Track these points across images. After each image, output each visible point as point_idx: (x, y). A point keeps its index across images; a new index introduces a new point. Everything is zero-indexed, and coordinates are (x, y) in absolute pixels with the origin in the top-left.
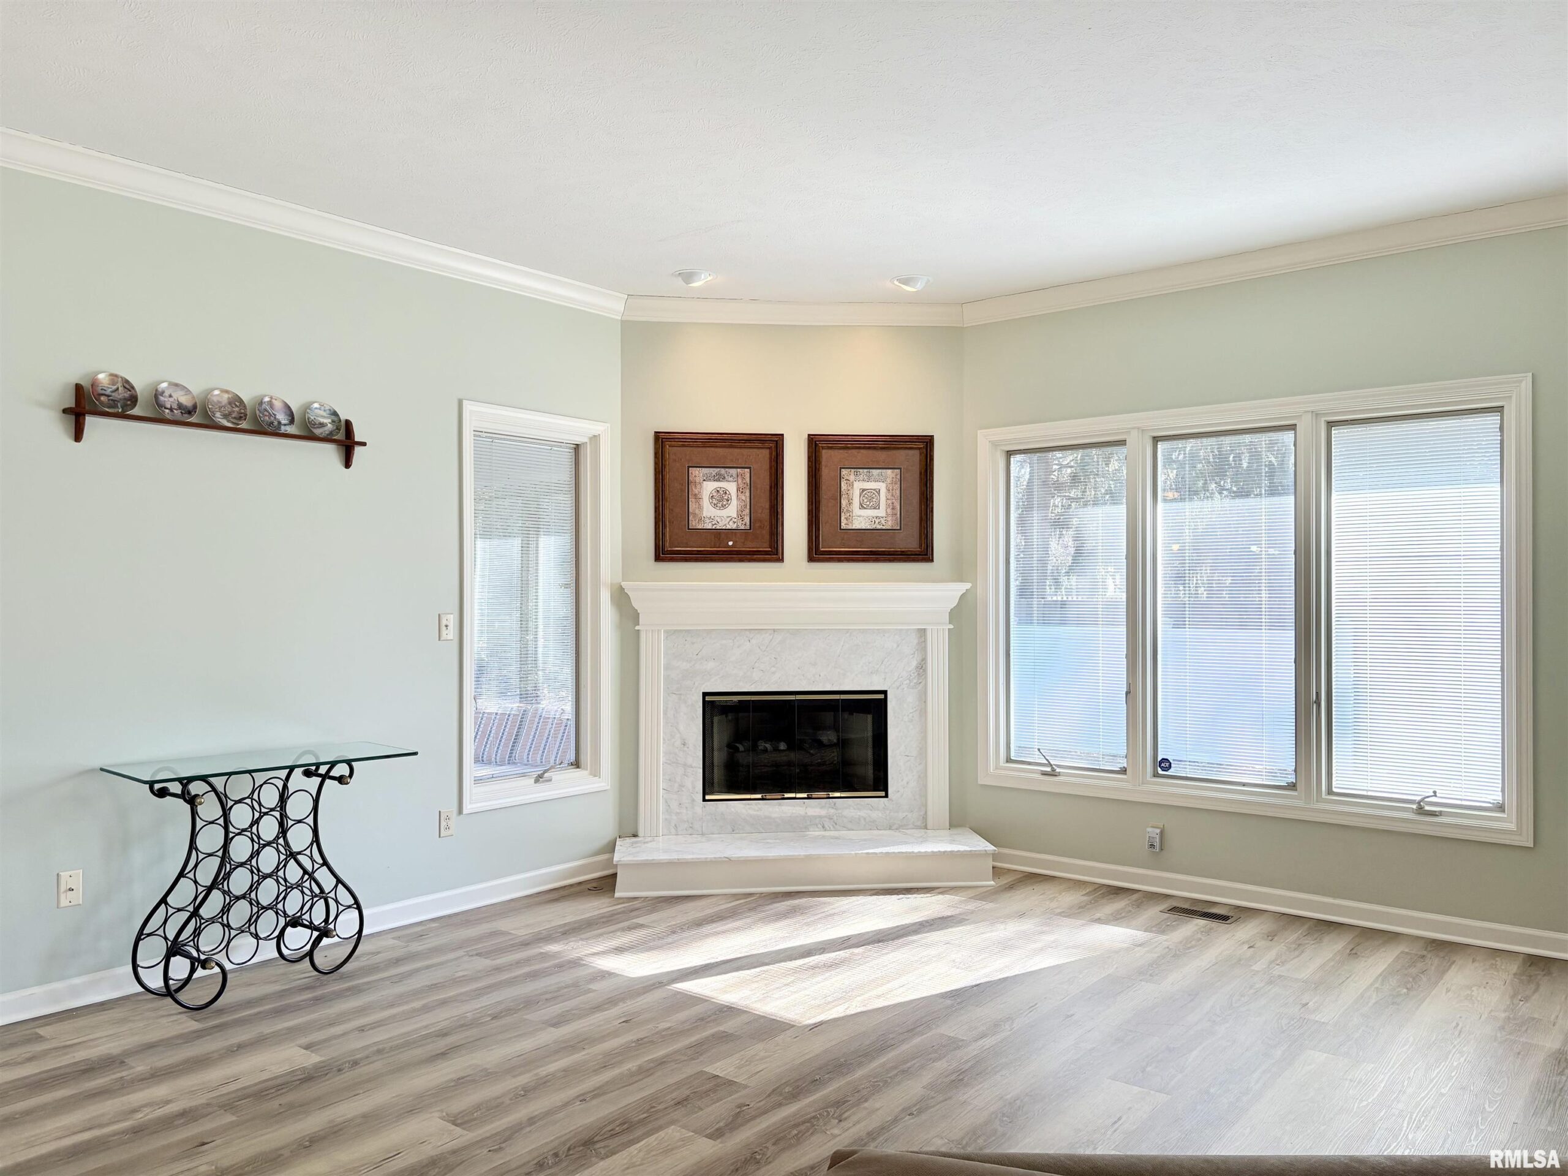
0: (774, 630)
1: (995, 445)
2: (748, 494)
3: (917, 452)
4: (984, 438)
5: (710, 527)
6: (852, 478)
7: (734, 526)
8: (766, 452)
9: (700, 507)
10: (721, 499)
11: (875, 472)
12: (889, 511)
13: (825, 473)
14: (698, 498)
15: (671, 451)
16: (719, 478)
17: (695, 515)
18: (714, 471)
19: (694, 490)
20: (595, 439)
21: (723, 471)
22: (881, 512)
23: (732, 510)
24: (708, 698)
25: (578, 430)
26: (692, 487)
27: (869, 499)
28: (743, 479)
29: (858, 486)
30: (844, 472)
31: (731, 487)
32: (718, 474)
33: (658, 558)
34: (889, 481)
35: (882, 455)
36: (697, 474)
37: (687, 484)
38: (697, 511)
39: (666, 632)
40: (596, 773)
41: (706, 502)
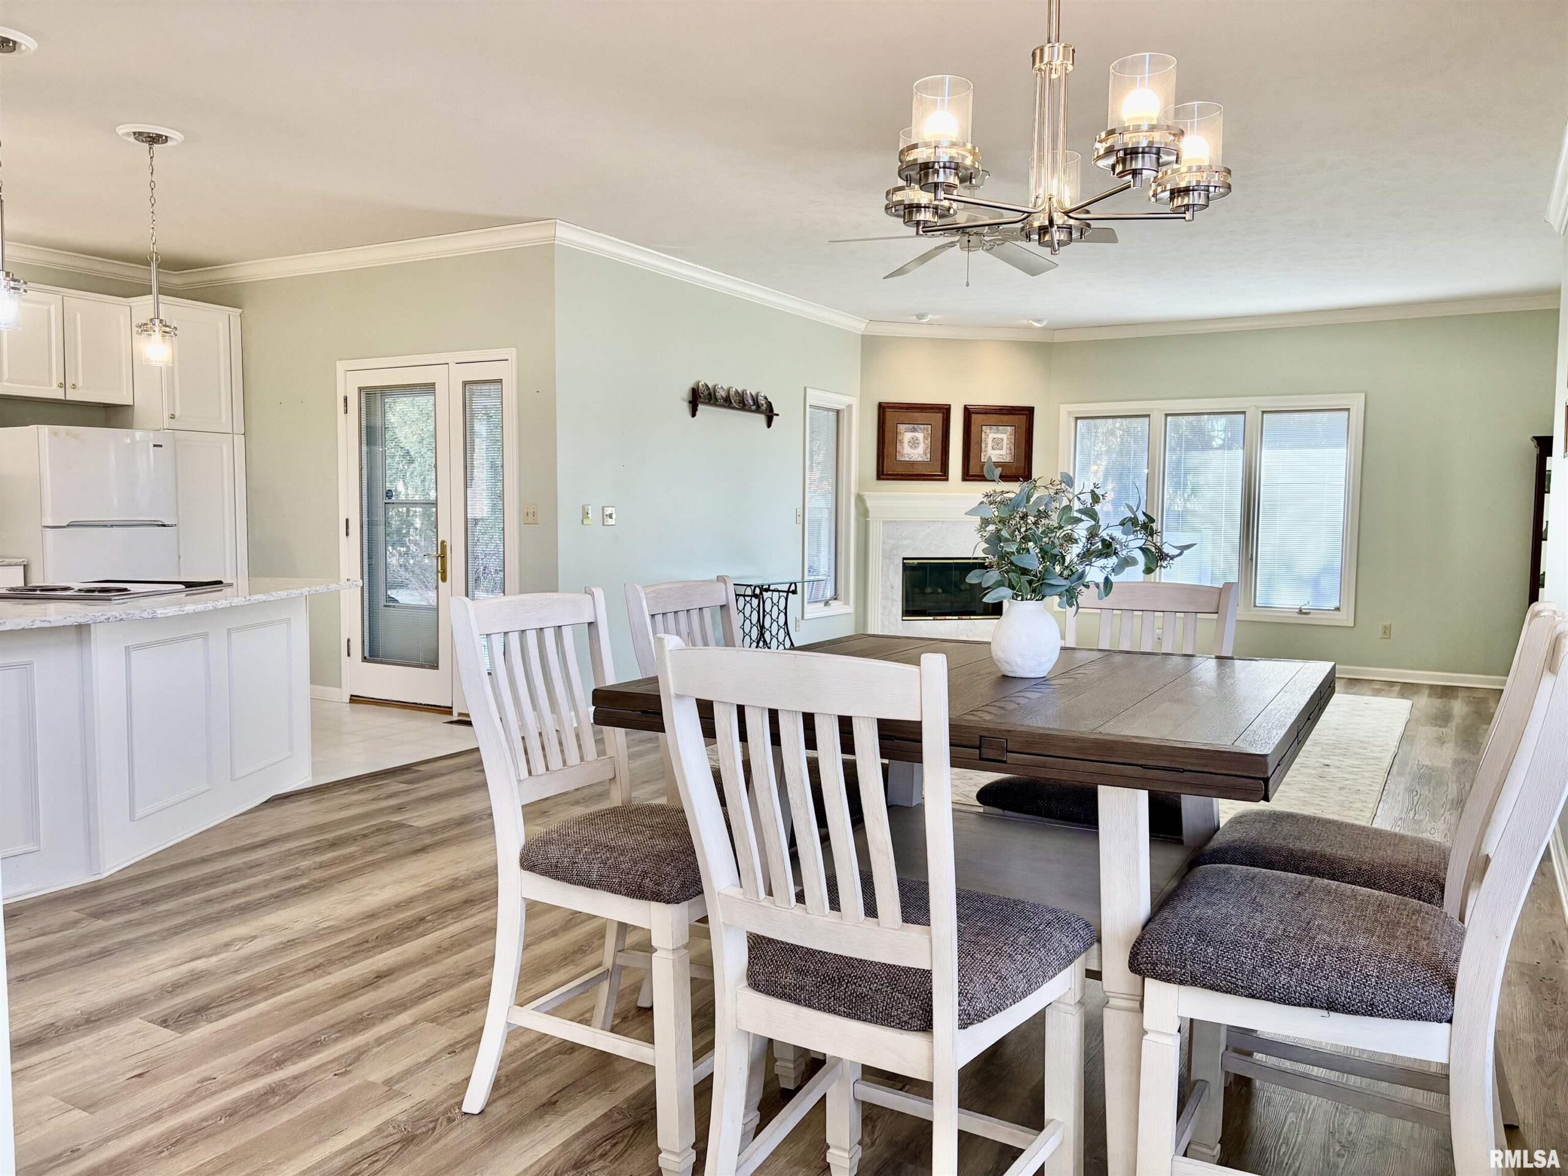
0: (943, 522)
1: (1069, 413)
2: (929, 440)
3: (1024, 417)
4: (1064, 409)
5: (907, 459)
6: (988, 431)
7: (921, 460)
8: (941, 415)
9: (903, 448)
10: (914, 443)
11: (1001, 428)
12: (1008, 451)
13: (974, 429)
14: (901, 442)
15: (889, 414)
16: (914, 430)
17: (900, 452)
18: (911, 426)
19: (899, 437)
20: (850, 407)
21: (916, 426)
22: (1004, 452)
23: (920, 450)
24: (905, 561)
25: (838, 401)
26: (898, 436)
27: (997, 444)
28: (927, 431)
29: (991, 436)
30: (984, 427)
31: (920, 436)
32: (913, 428)
33: (879, 478)
34: (1008, 433)
35: (1006, 418)
36: (902, 428)
37: (896, 433)
38: (901, 450)
39: (883, 521)
40: (847, 603)
41: (906, 445)
